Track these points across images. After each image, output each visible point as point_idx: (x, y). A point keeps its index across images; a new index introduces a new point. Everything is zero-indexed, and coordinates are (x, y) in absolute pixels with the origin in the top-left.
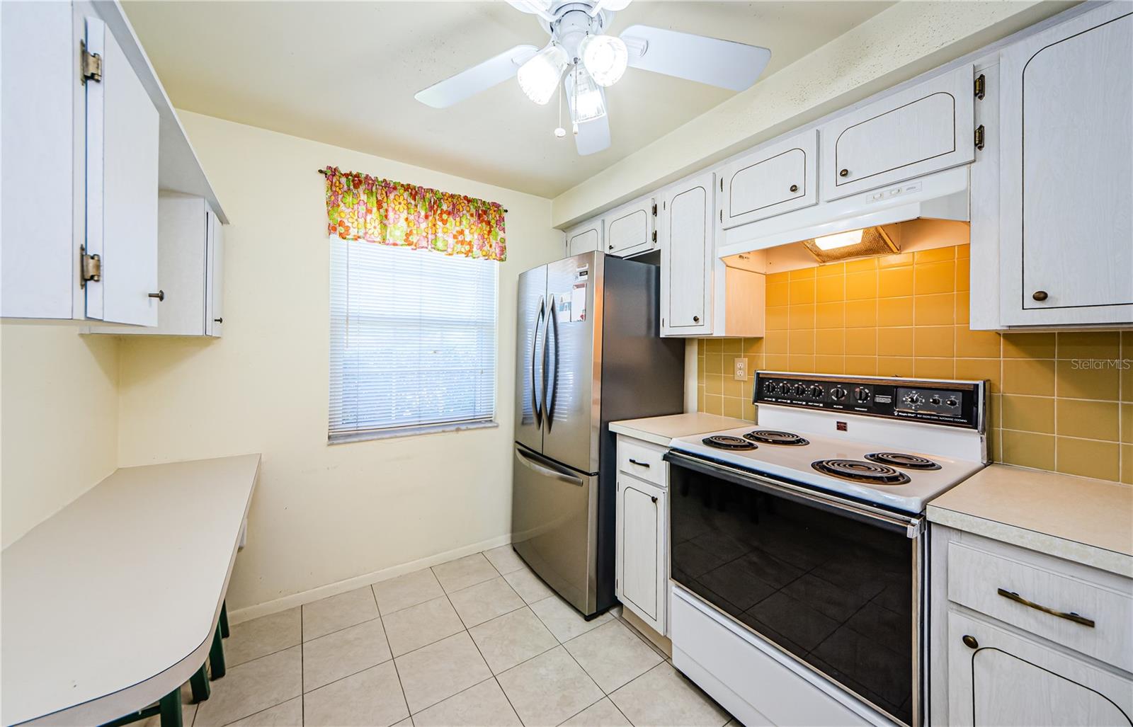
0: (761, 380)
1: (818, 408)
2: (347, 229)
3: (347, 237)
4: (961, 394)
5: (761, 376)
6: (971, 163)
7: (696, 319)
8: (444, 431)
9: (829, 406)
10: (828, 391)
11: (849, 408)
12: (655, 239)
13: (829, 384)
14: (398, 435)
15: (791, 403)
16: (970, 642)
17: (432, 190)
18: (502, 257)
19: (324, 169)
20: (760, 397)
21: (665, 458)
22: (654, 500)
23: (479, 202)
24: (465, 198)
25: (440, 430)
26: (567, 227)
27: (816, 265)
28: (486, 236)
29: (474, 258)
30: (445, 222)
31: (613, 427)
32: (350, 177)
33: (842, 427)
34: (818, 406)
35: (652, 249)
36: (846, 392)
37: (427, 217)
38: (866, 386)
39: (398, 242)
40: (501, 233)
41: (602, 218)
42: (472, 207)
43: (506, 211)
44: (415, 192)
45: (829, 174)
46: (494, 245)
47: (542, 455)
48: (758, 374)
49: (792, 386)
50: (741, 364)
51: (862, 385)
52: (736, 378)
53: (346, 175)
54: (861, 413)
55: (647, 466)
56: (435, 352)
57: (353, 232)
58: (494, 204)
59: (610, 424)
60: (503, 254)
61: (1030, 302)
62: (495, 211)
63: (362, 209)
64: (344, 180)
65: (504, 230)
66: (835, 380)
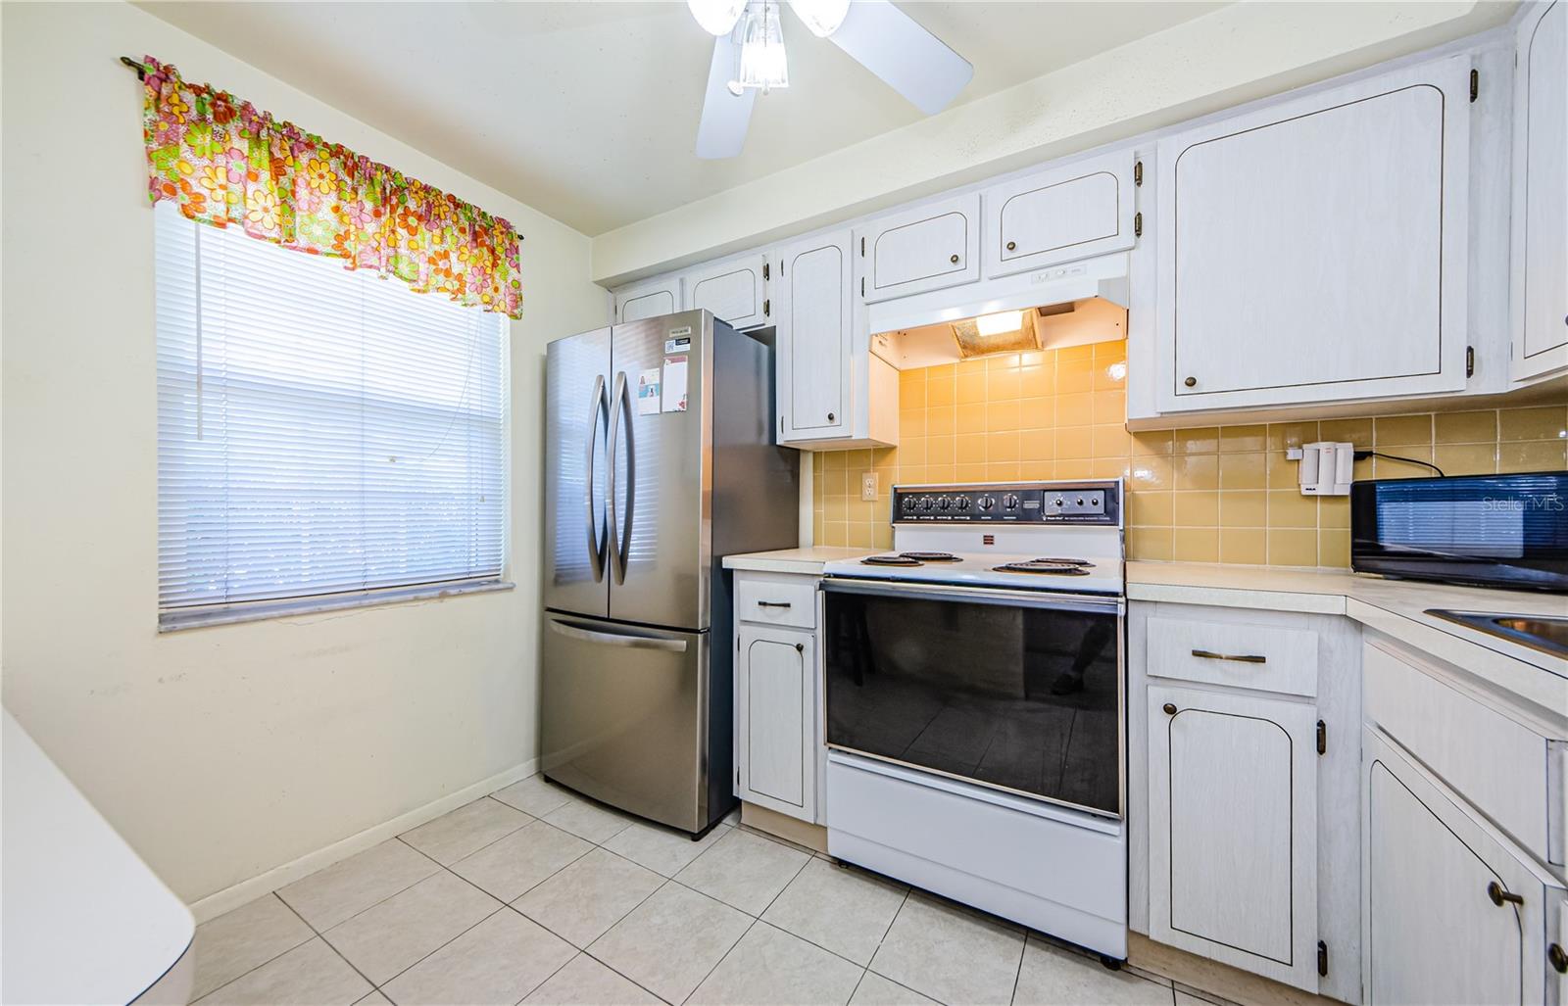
0: (899, 496)
1: (965, 522)
2: (198, 199)
3: (200, 215)
4: (1103, 492)
5: (899, 491)
6: (1133, 248)
7: (831, 417)
8: (416, 599)
9: (976, 518)
10: (974, 501)
11: (998, 518)
12: (767, 311)
13: (974, 493)
14: (324, 607)
15: (936, 519)
16: (1171, 710)
17: (388, 170)
18: (516, 311)
19: (139, 59)
20: (899, 516)
21: (822, 586)
22: (800, 648)
23: (476, 212)
24: (451, 198)
25: (411, 596)
26: (615, 285)
27: (958, 361)
28: (489, 271)
29: (465, 305)
30: (413, 231)
31: (728, 562)
32: (205, 95)
33: (988, 540)
34: (965, 520)
35: (764, 325)
36: (994, 501)
37: (377, 214)
38: (1015, 492)
39: (319, 247)
40: (514, 271)
41: (681, 276)
42: (462, 216)
43: (521, 238)
44: (353, 165)
45: (993, 247)
46: (502, 289)
47: (608, 620)
48: (895, 489)
49: (936, 499)
50: (871, 480)
51: (1010, 491)
52: (864, 499)
53: (198, 91)
54: (1009, 522)
55: (788, 605)
56: (393, 460)
57: (214, 208)
58: (501, 221)
59: (724, 558)
60: (517, 307)
61: (1182, 388)
62: (502, 233)
63: (239, 167)
64: (189, 97)
65: (517, 266)
66: (982, 489)
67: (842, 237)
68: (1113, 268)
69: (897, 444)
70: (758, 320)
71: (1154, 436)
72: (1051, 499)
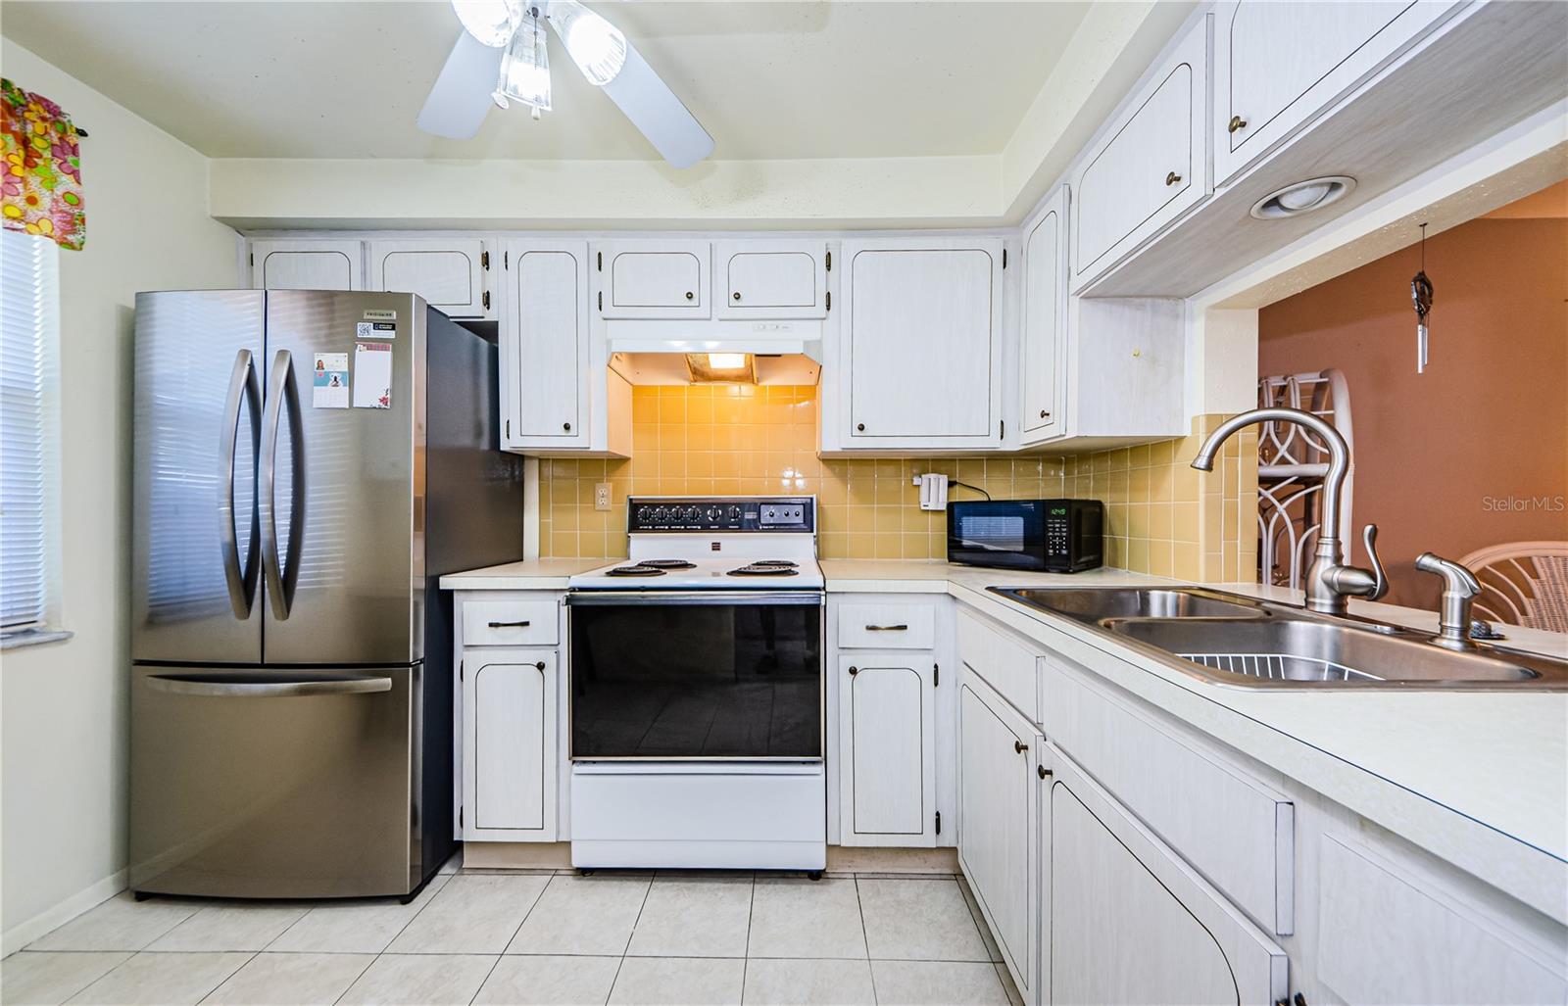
0: (634, 506)
1: (696, 531)
4: (802, 506)
5: (634, 502)
6: (824, 319)
7: (567, 427)
9: (706, 528)
10: (704, 512)
11: (724, 527)
12: (487, 301)
13: (705, 505)
15: (670, 529)
16: (853, 671)
18: (70, 238)
20: (634, 526)
21: (568, 601)
22: (541, 667)
26: (248, 228)
27: (687, 384)
28: (18, 171)
31: (446, 582)
33: (716, 547)
34: (696, 528)
35: (483, 317)
36: (720, 512)
38: (738, 505)
40: (67, 182)
41: (363, 239)
43: (82, 133)
46: (45, 202)
47: (262, 666)
48: (631, 500)
49: (670, 510)
50: (604, 491)
51: (734, 504)
52: (597, 508)
54: (734, 531)
55: (526, 624)
58: (40, 100)
59: (441, 578)
60: (74, 232)
61: (856, 432)
62: (44, 119)
65: (75, 173)
66: (710, 501)
67: (578, 246)
68: (812, 331)
69: (631, 456)
70: (475, 310)
71: (835, 462)
72: (765, 511)
